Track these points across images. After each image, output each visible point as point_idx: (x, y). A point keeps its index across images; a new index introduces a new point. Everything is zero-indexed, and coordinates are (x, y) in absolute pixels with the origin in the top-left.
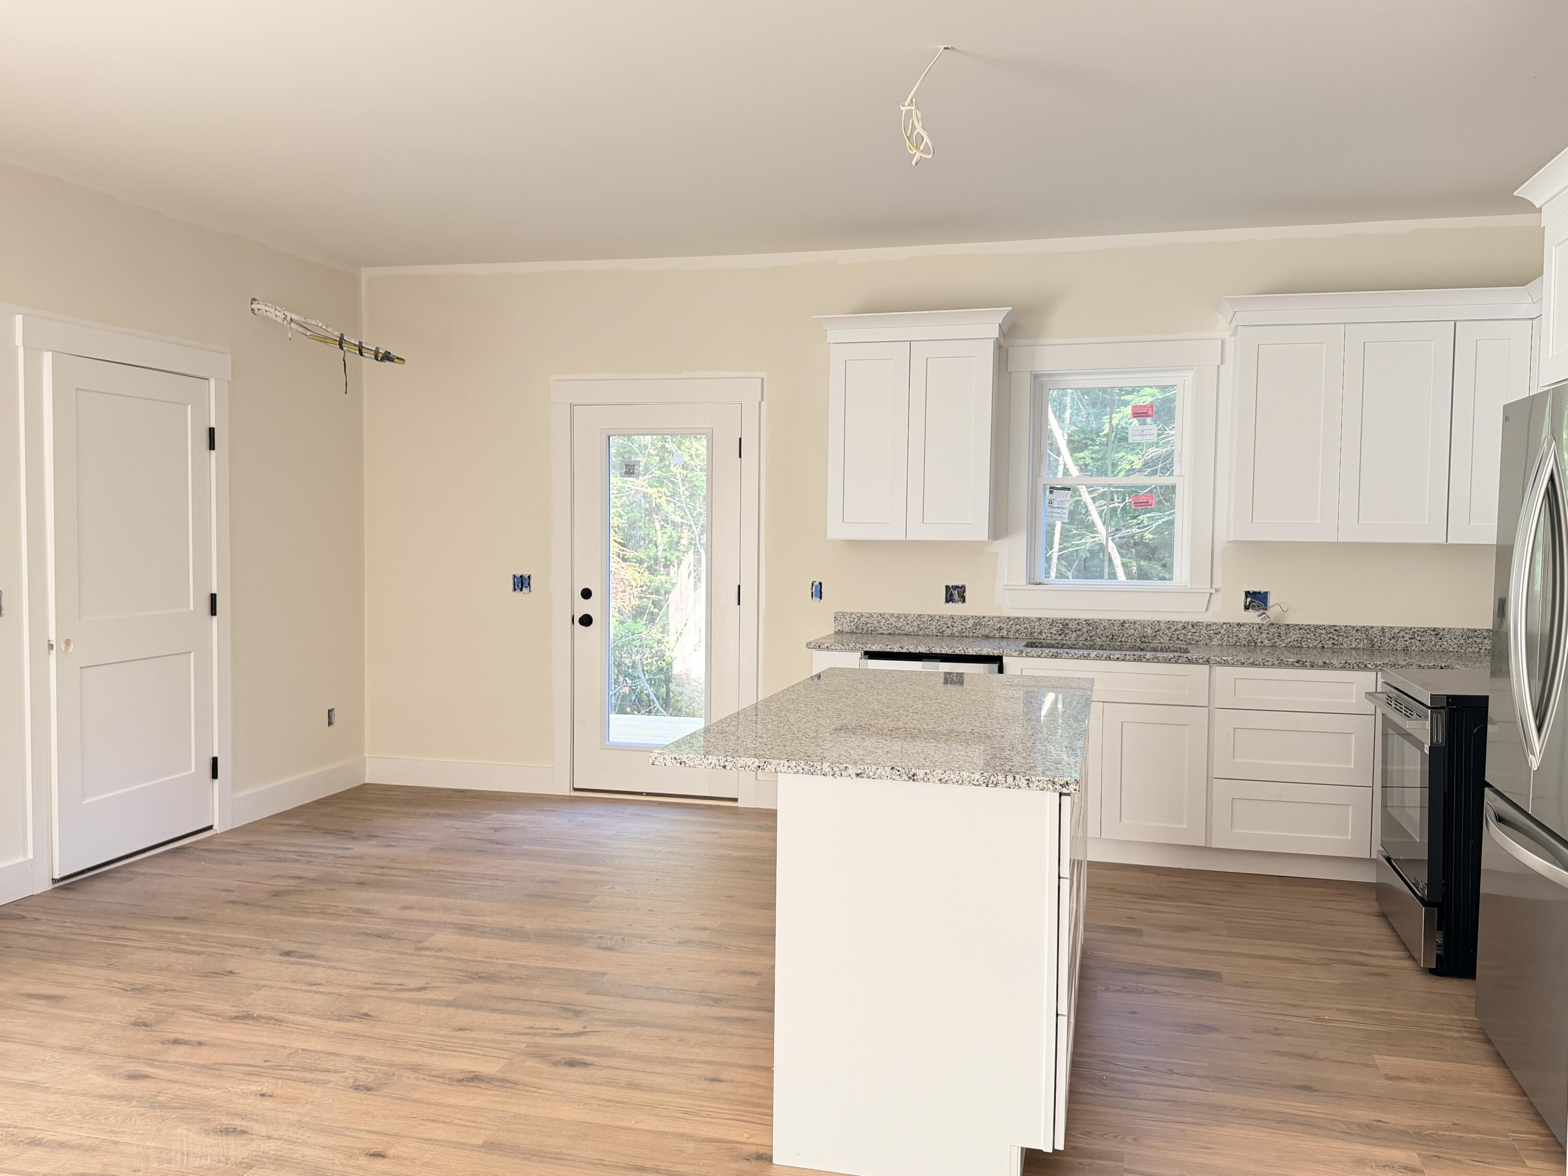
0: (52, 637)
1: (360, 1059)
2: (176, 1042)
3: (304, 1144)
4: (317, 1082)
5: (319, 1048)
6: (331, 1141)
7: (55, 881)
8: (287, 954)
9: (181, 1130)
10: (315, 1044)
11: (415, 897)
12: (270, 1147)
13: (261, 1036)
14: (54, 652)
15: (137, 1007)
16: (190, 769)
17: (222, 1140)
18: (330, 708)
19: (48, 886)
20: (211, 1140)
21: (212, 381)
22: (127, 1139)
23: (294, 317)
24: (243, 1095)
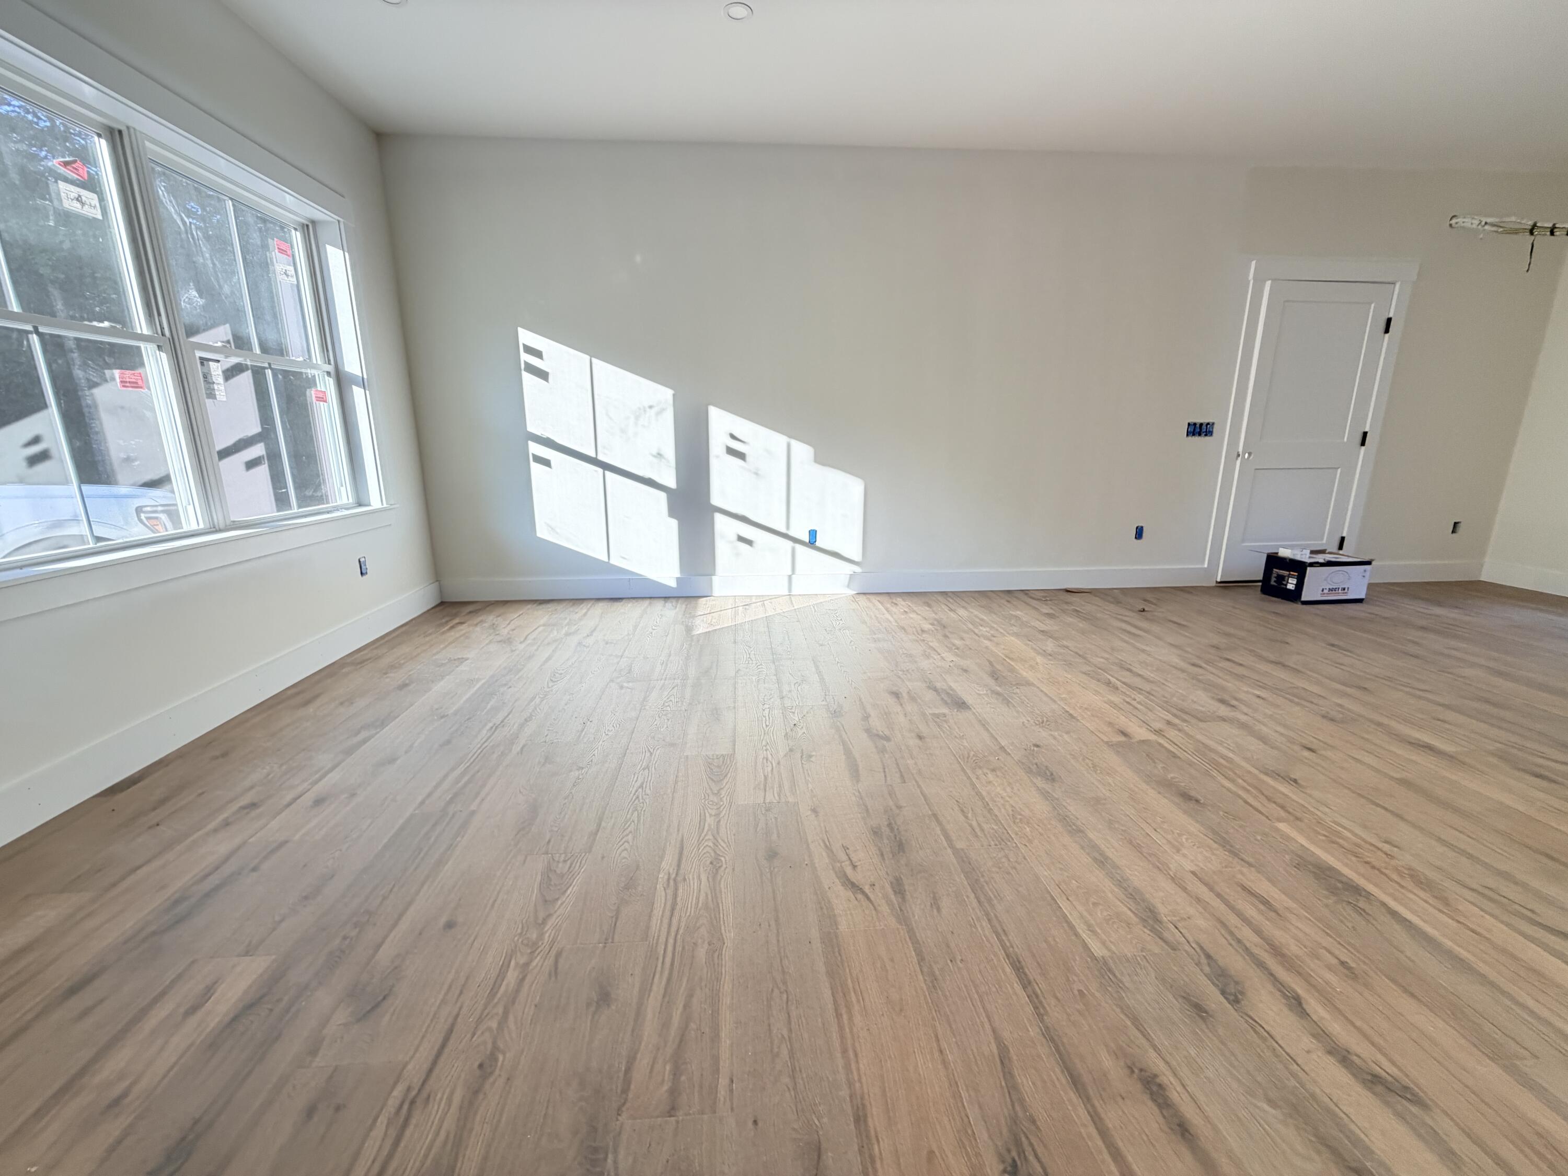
0: (1240, 450)
1: (1340, 706)
2: (1228, 660)
3: (1265, 725)
4: (1298, 704)
5: (1315, 691)
6: (1281, 730)
7: (1217, 582)
8: (1333, 645)
9: (1199, 692)
10: (1315, 689)
11: (1465, 646)
12: (1243, 718)
13: (1282, 674)
14: (1240, 459)
15: (1216, 640)
16: (1322, 539)
17: (1219, 705)
18: (1457, 521)
19: (1214, 584)
20: (1212, 702)
21: (1398, 286)
22: (1170, 685)
23: (1489, 220)
24: (1247, 692)
